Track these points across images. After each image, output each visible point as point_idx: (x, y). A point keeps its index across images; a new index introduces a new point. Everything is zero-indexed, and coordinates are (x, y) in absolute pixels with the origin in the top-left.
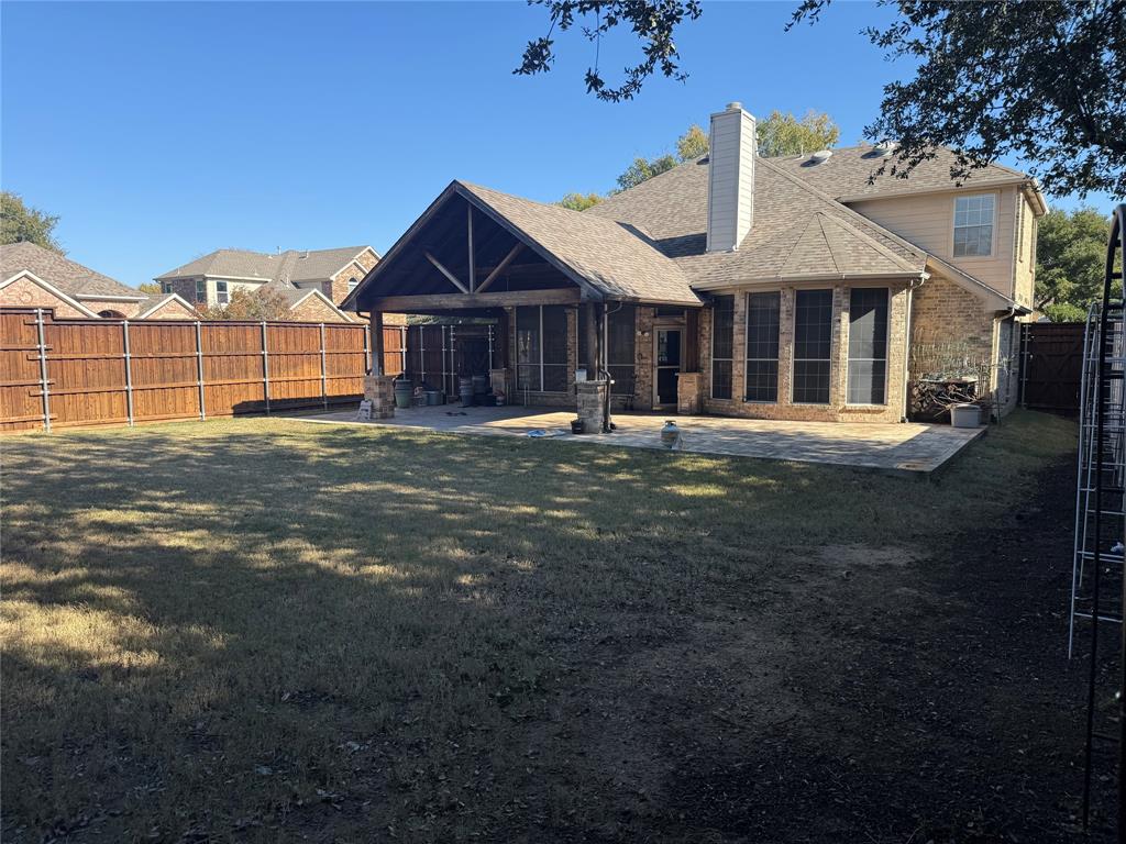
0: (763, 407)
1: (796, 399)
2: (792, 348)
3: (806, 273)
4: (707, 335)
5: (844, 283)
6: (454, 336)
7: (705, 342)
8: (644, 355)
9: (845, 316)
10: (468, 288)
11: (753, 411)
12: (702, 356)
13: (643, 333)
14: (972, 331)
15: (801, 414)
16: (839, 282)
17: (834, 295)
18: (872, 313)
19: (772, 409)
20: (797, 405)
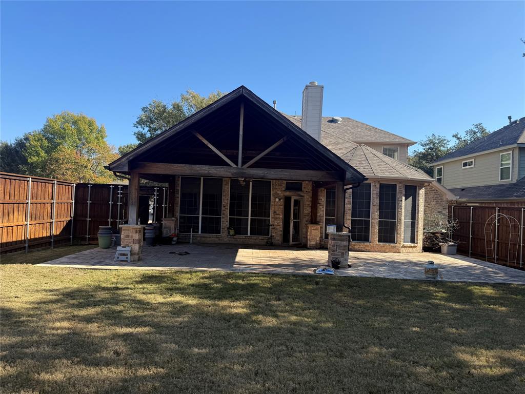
0: (362, 245)
1: (380, 241)
2: (377, 214)
3: (387, 175)
4: (322, 203)
5: (403, 182)
6: (121, 194)
7: (321, 207)
8: (278, 213)
9: (404, 198)
10: (236, 164)
11: (357, 247)
12: (318, 215)
13: (280, 200)
14: (439, 208)
15: (384, 249)
16: (401, 181)
17: (397, 187)
18: (411, 198)
19: (368, 246)
20: (382, 244)
